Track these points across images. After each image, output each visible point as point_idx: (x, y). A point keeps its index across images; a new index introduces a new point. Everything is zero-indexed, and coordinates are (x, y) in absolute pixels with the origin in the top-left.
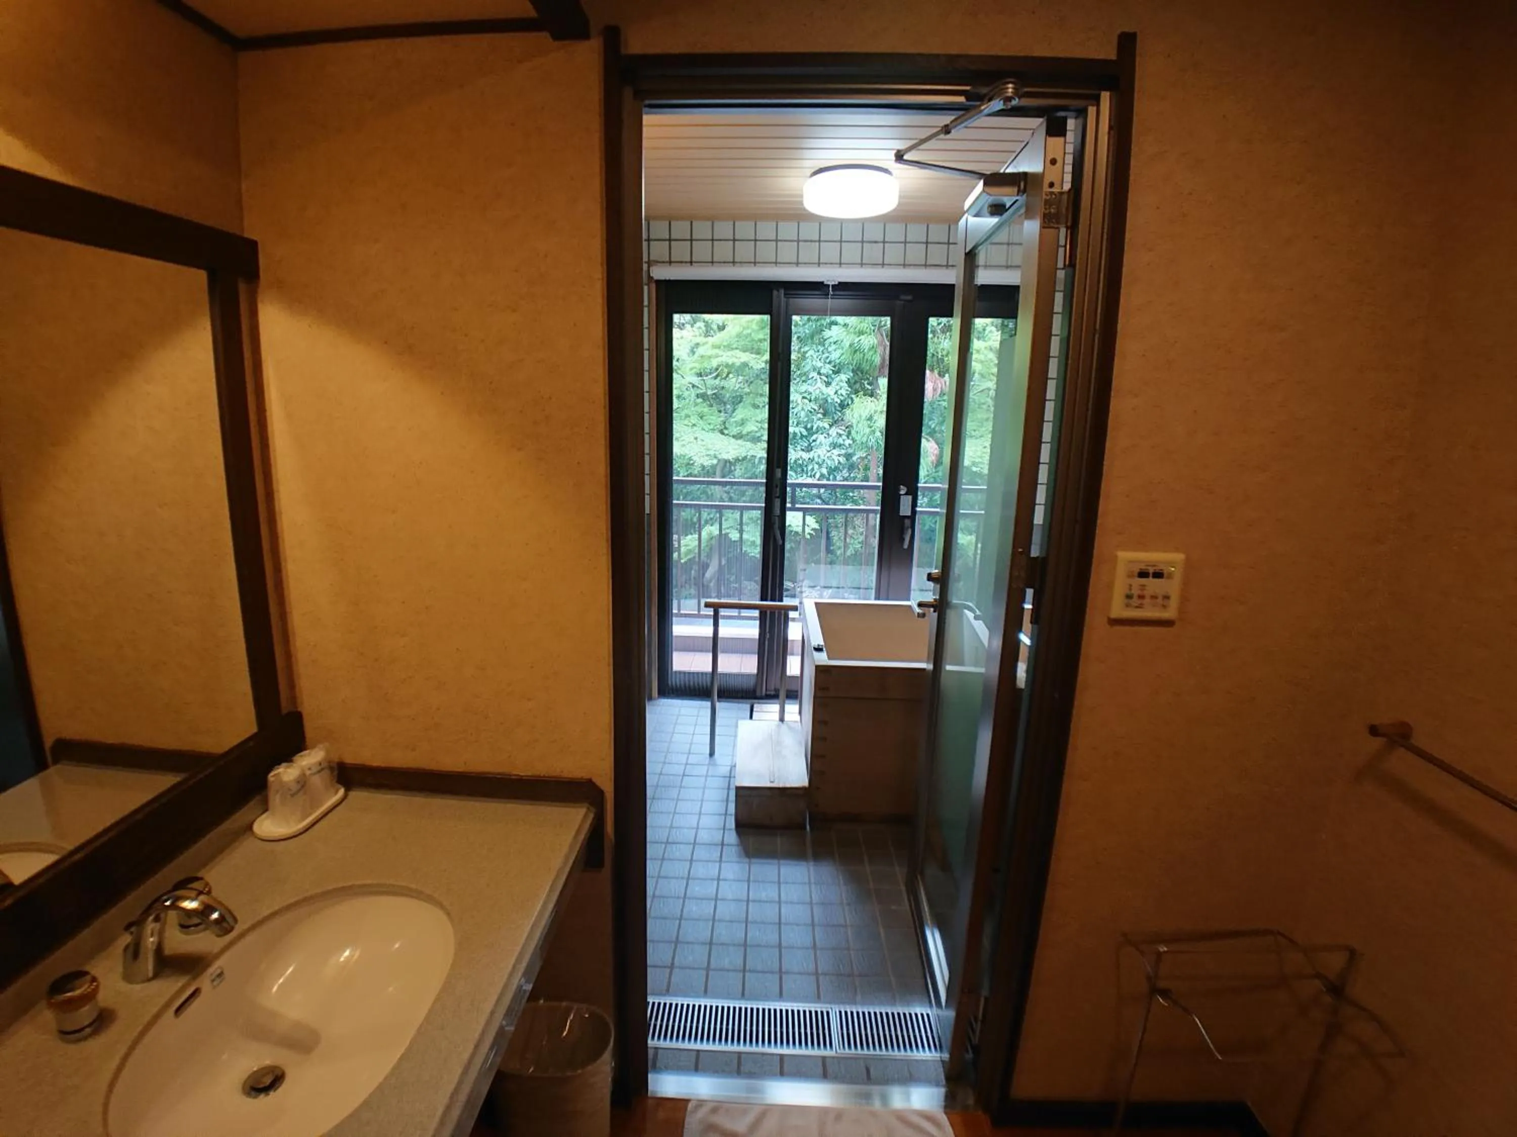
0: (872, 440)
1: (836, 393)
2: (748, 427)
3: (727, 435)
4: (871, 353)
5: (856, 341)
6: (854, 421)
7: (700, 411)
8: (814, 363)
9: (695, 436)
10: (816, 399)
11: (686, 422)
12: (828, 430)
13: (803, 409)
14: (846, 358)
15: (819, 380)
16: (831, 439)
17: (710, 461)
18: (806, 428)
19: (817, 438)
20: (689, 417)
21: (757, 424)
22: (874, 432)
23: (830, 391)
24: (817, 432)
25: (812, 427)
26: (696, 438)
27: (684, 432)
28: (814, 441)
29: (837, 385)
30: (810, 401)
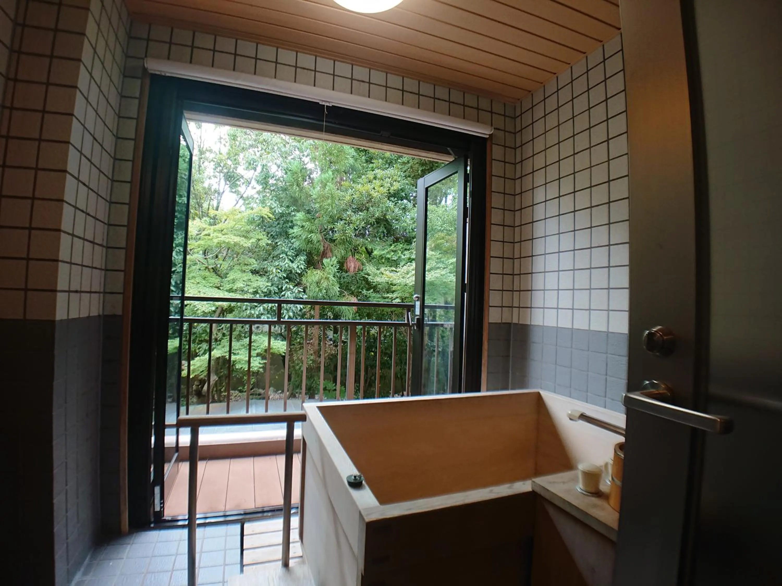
0: (320, 295)
1: (298, 267)
2: (238, 284)
3: (223, 289)
4: (318, 244)
5: (309, 236)
6: (308, 284)
7: (203, 274)
8: (283, 248)
9: (199, 290)
10: (285, 271)
11: (192, 281)
12: (293, 289)
13: (276, 276)
14: (303, 246)
15: (287, 259)
16: (294, 294)
17: (210, 308)
18: (277, 287)
19: (285, 294)
20: (195, 278)
21: (244, 283)
22: (321, 290)
23: (294, 265)
24: (285, 290)
25: (282, 287)
26: (200, 292)
27: (191, 287)
28: (283, 296)
29: (298, 262)
30: (281, 271)
